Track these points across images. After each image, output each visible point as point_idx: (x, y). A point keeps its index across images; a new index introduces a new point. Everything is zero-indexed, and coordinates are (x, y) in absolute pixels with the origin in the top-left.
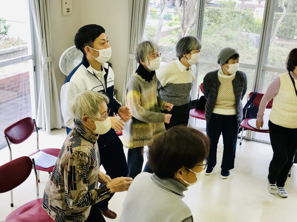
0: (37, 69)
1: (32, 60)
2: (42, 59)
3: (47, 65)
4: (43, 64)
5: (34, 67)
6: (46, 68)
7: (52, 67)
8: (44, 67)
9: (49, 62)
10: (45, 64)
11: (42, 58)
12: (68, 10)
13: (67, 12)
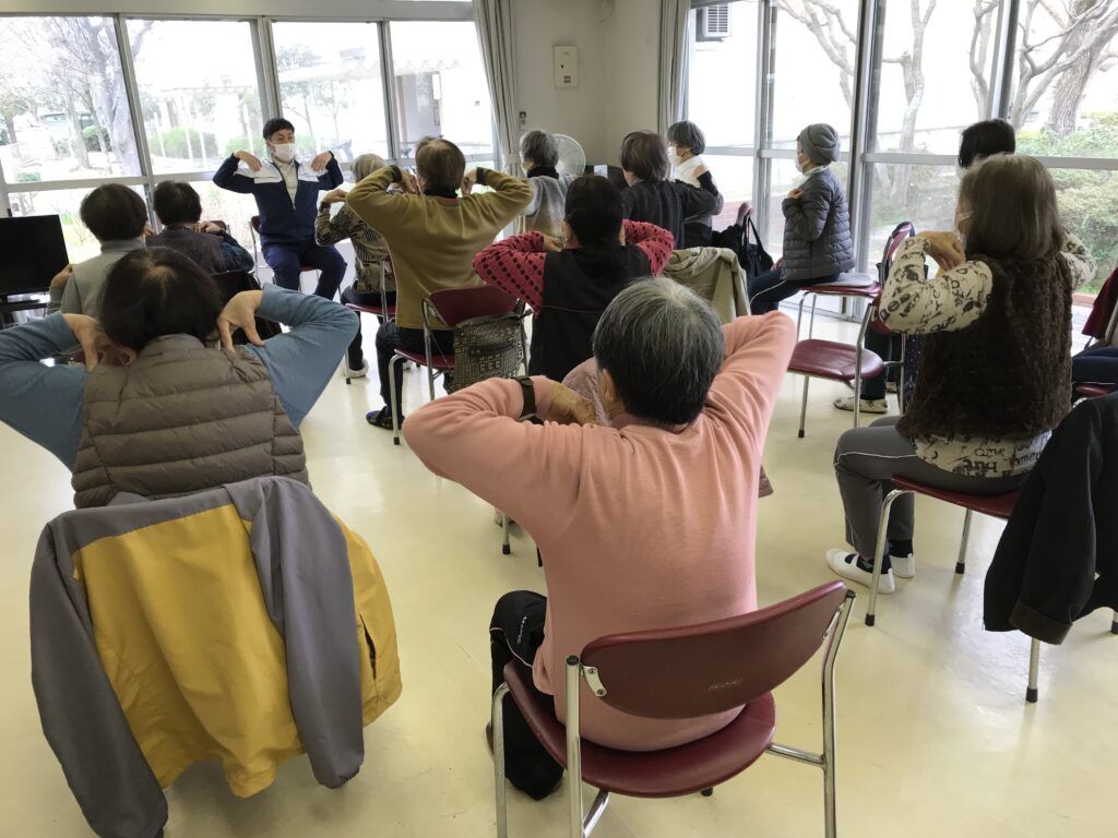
12: (567, 79)
13: (566, 82)
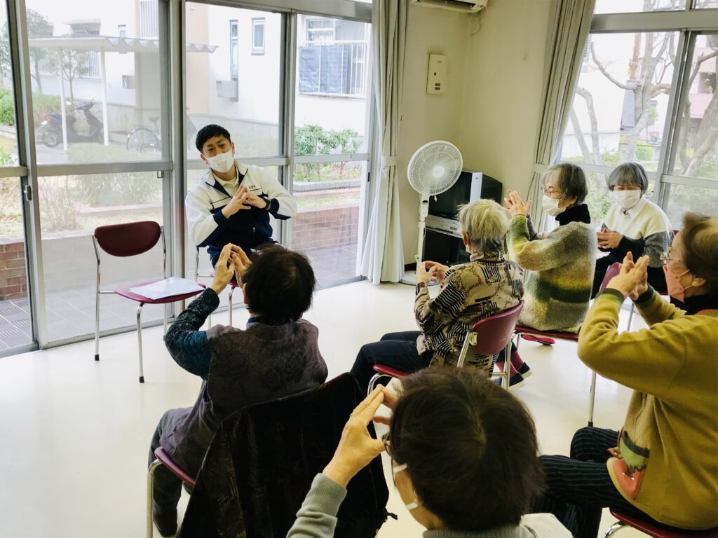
0: (372, 177)
1: (366, 162)
2: (382, 159)
3: (387, 170)
4: (382, 167)
5: (369, 173)
6: (386, 176)
7: (396, 175)
8: (382, 173)
9: (392, 164)
10: (384, 169)
11: (382, 157)
12: (438, 86)
13: (436, 89)
